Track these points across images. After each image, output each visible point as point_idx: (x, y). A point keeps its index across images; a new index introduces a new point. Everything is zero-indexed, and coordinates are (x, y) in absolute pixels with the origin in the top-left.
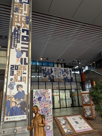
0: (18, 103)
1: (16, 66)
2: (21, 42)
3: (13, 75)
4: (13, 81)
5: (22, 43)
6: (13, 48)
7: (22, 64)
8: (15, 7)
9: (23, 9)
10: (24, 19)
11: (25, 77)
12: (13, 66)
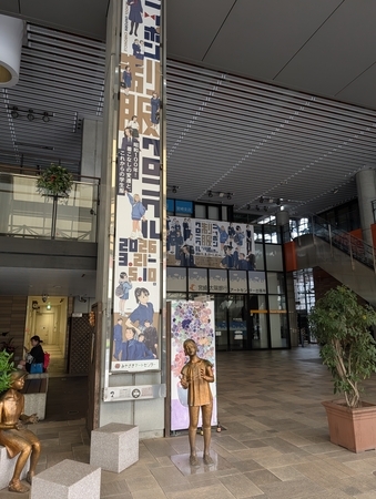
0: (139, 332)
1: (131, 241)
2: (141, 176)
3: (125, 264)
4: (126, 279)
5: (145, 180)
6: (123, 194)
7: (145, 236)
8: (122, 71)
9: (144, 76)
10: (148, 108)
11: (154, 270)
12: (125, 240)
